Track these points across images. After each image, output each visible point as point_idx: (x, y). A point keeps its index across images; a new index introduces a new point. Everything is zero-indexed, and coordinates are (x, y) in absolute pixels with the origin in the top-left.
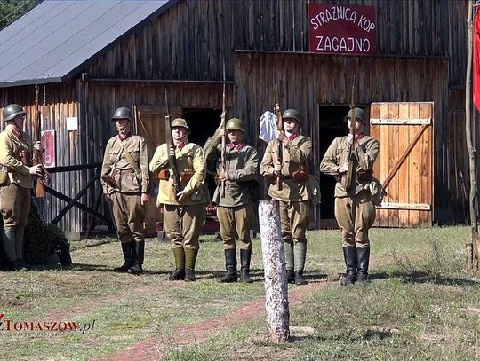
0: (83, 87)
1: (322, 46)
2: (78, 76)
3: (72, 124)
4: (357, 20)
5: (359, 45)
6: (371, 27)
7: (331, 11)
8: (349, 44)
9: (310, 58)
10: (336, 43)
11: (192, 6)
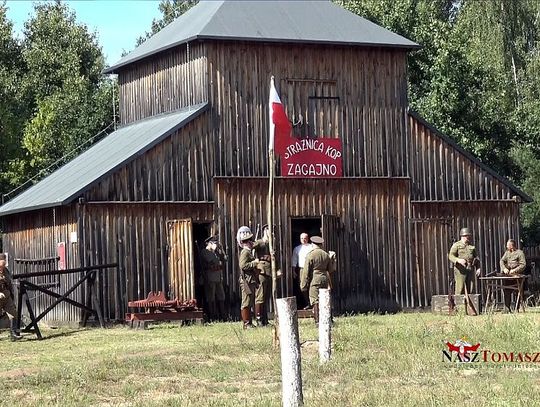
0: (81, 209)
1: (293, 171)
2: (76, 200)
3: (74, 237)
4: (325, 149)
5: (327, 170)
6: (338, 155)
7: (301, 144)
8: (318, 169)
9: (282, 181)
10: (305, 169)
11: (175, 143)
